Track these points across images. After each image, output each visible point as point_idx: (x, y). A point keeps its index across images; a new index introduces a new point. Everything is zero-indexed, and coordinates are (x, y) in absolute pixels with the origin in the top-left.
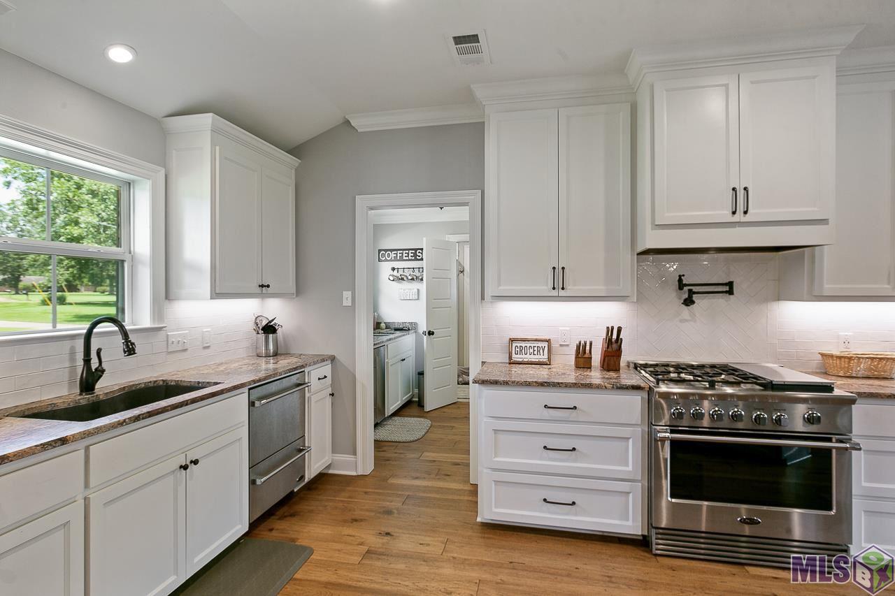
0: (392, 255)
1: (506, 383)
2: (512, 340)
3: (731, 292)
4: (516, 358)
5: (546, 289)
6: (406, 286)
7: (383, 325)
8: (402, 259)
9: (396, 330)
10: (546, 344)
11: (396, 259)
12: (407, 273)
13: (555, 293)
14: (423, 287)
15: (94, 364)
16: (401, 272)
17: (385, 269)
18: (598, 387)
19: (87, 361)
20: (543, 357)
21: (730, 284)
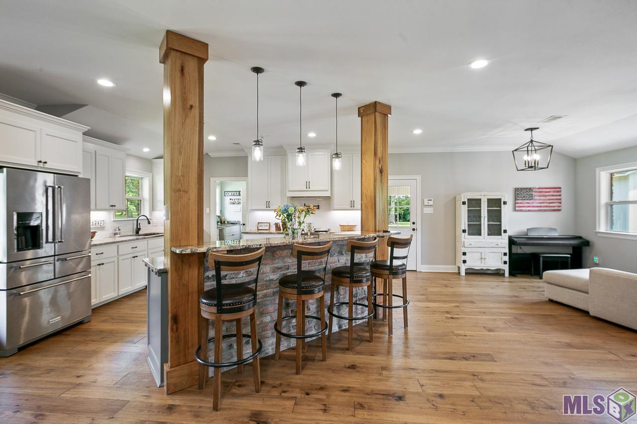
0: (230, 193)
1: (250, 233)
2: (259, 223)
3: (319, 208)
4: (259, 228)
5: (264, 207)
6: (235, 206)
7: (226, 222)
8: (234, 195)
9: (231, 224)
10: (268, 224)
11: (231, 195)
12: (236, 201)
13: (267, 209)
14: (241, 206)
15: (139, 227)
16: (233, 200)
17: (227, 199)
18: (274, 233)
19: (137, 226)
20: (268, 228)
21: (318, 206)
